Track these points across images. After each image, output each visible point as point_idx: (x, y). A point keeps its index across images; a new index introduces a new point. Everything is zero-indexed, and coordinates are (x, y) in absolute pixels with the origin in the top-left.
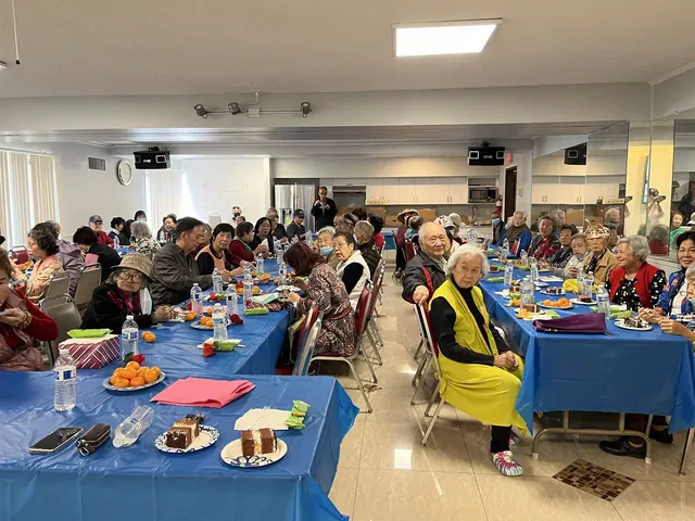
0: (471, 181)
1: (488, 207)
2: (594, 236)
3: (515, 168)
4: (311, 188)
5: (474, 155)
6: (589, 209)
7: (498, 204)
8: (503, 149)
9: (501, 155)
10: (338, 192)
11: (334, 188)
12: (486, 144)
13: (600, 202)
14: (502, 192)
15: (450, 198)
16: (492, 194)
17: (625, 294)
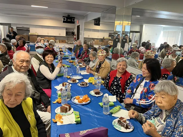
0: (67, 29)
1: (72, 38)
2: (100, 55)
3: (79, 26)
4: (7, 27)
5: (64, 19)
6: (101, 40)
7: (75, 37)
8: (74, 18)
9: (74, 20)
10: (18, 29)
11: (17, 27)
12: (69, 16)
13: (104, 38)
14: (76, 33)
15: (60, 34)
16: (73, 33)
17: (116, 83)
